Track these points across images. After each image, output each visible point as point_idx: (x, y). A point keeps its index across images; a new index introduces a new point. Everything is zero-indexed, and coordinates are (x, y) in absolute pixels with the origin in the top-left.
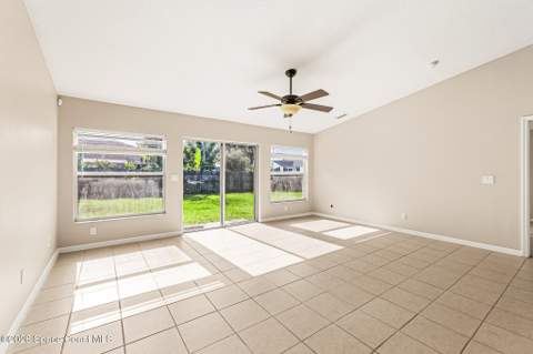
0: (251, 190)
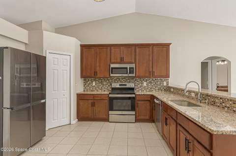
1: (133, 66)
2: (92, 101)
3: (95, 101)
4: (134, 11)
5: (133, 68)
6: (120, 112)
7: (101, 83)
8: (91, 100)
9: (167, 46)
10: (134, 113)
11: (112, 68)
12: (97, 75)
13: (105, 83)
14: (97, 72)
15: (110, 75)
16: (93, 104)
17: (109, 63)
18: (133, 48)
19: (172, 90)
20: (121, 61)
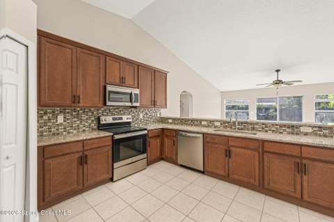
1: (137, 91)
2: (81, 154)
4: (130, 18)
5: (137, 94)
6: (129, 160)
7: (78, 116)
8: (78, 152)
9: (165, 74)
10: (145, 155)
11: (110, 92)
12: (79, 102)
13: (84, 117)
14: (79, 97)
15: (105, 104)
16: (83, 160)
17: (102, 84)
18: (136, 67)
19: (170, 121)
20: (122, 82)
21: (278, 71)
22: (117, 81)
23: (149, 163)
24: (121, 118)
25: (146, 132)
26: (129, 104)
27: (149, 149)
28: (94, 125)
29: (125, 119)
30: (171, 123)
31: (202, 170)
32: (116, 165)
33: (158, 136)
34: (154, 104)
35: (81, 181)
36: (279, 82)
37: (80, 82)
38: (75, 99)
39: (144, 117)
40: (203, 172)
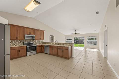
0: (84, 44)
3: (20, 49)
4: (33, 17)
7: (18, 42)
8: (17, 49)
9: (43, 31)
10: (36, 51)
11: (26, 36)
12: (18, 38)
13: (20, 42)
15: (25, 39)
16: (19, 51)
17: (24, 34)
18: (34, 30)
19: (45, 43)
20: (30, 34)
21: (76, 30)
22: (28, 33)
23: (37, 53)
24: (30, 42)
25: (36, 45)
26: (32, 39)
27: (37, 50)
28: (22, 44)
29: (31, 42)
30: (45, 44)
31: (49, 53)
32: (27, 53)
33: (40, 47)
34: (40, 39)
35: (18, 55)
36: (76, 33)
37: (18, 34)
38: (17, 38)
39: (37, 42)
40: (49, 54)
